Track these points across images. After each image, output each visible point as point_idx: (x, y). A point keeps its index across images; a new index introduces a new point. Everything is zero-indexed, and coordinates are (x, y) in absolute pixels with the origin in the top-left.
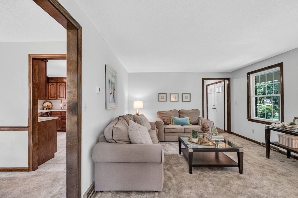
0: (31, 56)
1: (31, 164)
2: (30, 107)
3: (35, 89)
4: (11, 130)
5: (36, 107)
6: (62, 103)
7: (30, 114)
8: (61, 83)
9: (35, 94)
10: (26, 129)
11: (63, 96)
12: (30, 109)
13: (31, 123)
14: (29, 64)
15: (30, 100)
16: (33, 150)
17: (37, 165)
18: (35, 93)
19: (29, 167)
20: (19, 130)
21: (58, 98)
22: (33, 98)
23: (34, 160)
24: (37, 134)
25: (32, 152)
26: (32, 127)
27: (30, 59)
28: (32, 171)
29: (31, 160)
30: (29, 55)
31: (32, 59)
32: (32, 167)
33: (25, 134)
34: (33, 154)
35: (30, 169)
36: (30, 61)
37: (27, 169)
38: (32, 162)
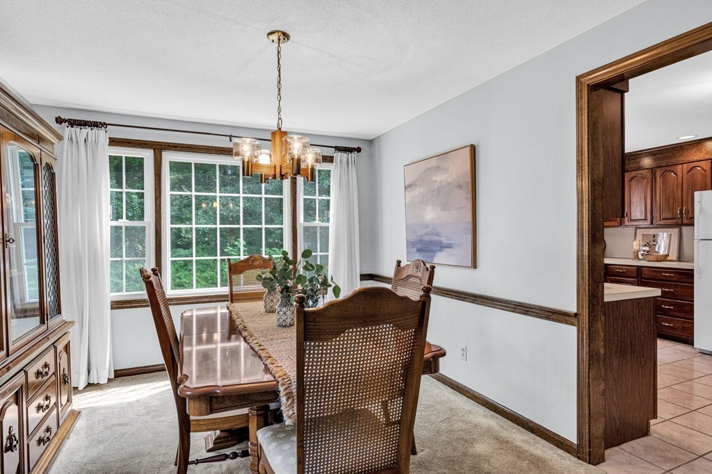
0: (582, 80)
1: (587, 439)
2: (582, 251)
3: (595, 190)
4: (530, 315)
5: (597, 250)
6: (639, 237)
7: (583, 273)
8: (634, 173)
9: (597, 207)
10: (570, 319)
11: (641, 214)
12: (582, 256)
13: (586, 304)
14: (579, 109)
16: (591, 394)
17: (603, 449)
19: (580, 445)
21: (627, 223)
22: (592, 220)
23: (594, 430)
24: (602, 343)
26: (589, 318)
27: (581, 91)
28: (589, 463)
29: (587, 427)
30: (578, 78)
31: (586, 92)
32: (590, 451)
33: (568, 335)
34: (592, 407)
35: (583, 453)
36: (582, 98)
37: (573, 449)
38: (589, 434)
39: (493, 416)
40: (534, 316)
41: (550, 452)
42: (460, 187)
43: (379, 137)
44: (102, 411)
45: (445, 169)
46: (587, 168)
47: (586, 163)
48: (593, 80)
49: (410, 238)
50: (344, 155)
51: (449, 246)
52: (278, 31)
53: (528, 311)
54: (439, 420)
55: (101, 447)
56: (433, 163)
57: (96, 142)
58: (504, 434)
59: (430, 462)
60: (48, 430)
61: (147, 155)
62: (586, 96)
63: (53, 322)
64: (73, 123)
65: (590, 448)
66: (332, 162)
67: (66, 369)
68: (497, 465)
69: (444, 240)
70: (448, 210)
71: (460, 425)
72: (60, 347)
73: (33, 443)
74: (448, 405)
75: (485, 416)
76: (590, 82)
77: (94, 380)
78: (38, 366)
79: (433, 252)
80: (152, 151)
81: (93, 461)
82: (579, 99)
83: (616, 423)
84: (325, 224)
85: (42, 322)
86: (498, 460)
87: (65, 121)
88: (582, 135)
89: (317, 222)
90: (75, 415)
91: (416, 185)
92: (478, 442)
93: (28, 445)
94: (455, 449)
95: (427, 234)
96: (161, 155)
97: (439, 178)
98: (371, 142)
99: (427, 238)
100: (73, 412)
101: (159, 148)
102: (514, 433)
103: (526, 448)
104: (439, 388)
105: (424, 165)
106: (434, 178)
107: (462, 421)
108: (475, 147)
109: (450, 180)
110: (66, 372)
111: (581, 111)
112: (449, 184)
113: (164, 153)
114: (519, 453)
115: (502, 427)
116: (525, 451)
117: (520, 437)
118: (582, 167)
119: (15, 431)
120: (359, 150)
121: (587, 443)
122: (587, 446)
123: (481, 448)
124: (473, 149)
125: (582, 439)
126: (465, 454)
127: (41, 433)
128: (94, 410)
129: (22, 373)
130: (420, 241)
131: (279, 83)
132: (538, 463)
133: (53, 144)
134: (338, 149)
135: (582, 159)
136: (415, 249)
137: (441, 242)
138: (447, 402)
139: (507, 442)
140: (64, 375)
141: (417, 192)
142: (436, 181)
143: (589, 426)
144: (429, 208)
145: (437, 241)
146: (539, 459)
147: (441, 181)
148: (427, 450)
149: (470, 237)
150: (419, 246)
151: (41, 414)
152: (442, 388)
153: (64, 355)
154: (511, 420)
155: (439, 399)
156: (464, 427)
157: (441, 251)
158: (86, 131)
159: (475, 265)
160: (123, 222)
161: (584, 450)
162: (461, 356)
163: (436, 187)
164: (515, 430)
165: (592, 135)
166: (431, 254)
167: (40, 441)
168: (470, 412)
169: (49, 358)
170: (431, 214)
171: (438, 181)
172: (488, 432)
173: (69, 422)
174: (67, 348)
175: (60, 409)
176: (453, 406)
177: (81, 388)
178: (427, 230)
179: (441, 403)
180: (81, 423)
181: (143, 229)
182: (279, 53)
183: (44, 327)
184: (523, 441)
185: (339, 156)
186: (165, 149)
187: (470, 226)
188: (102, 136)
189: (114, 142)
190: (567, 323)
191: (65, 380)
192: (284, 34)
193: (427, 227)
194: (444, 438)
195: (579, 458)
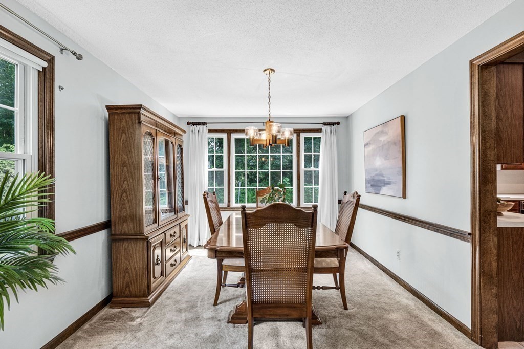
0: (474, 62)
1: (479, 327)
2: (474, 188)
3: (486, 143)
4: (439, 233)
5: (489, 187)
7: (475, 204)
10: (466, 238)
12: (475, 191)
13: (477, 227)
14: (472, 84)
15: (474, 172)
16: (483, 294)
17: (496, 340)
18: (488, 152)
19: (473, 330)
20: (452, 237)
23: (485, 321)
24: (495, 258)
25: (481, 298)
27: (473, 71)
28: (481, 346)
29: (479, 318)
30: (471, 62)
31: (477, 71)
32: (481, 337)
33: (465, 249)
34: (483, 304)
35: (475, 337)
36: (474, 75)
37: (469, 333)
38: (481, 325)
39: (414, 300)
40: (442, 233)
41: (449, 331)
42: (395, 144)
43: (351, 115)
44: (200, 258)
45: (386, 133)
46: (478, 126)
47: (477, 124)
48: (482, 62)
49: (367, 177)
50: (328, 128)
51: (389, 183)
52: (268, 69)
53: (437, 229)
54: (372, 294)
55: (196, 273)
56: (380, 129)
57: (202, 132)
58: (417, 312)
59: (354, 316)
60: (175, 261)
61: (224, 136)
62: (477, 74)
63: (180, 215)
64: (194, 124)
65: (481, 334)
66: (321, 132)
67: (185, 236)
68: (401, 328)
69: (386, 179)
70: (388, 160)
71: (386, 300)
72: (183, 225)
73: (168, 264)
74: (383, 287)
75: (408, 299)
76: (480, 63)
77: (201, 244)
78: (172, 232)
79: (380, 187)
80: (226, 134)
81: (191, 278)
82: (472, 76)
83: (517, 323)
84: (317, 169)
85: (175, 214)
86: (403, 326)
87: (191, 123)
88: (474, 103)
89: (312, 169)
90: (190, 257)
91: (370, 144)
92: (393, 312)
93: (165, 265)
94: (375, 313)
95: (377, 175)
96: (230, 135)
97: (383, 139)
98: (347, 118)
99: (376, 178)
100: (188, 256)
101: (229, 132)
102: (425, 313)
103: (430, 324)
104: (382, 276)
105: (375, 131)
106: (380, 139)
107: (389, 298)
108: (404, 117)
109: (389, 140)
110: (185, 237)
111: (474, 85)
112: (389, 142)
113: (232, 135)
114: (422, 325)
115: (418, 307)
116: (428, 326)
117: (428, 316)
118: (474, 126)
119: (160, 257)
120: (338, 124)
121: (479, 330)
122: (479, 333)
123: (394, 316)
124: (403, 118)
125: (475, 326)
126: (380, 317)
127: (172, 261)
128: (198, 257)
129: (164, 234)
130: (373, 180)
131: (269, 95)
132: (435, 335)
133: (182, 135)
134: (325, 124)
135: (474, 120)
136: (370, 185)
137: (384, 181)
138: (383, 285)
139: (417, 317)
140: (184, 239)
141: (370, 148)
142: (381, 141)
143: (481, 318)
144: (378, 159)
145: (382, 180)
146: (437, 333)
147: (384, 141)
148: (355, 309)
149: (401, 177)
150: (372, 183)
151: (173, 254)
152: (384, 276)
153: (184, 230)
154: (427, 305)
155: (378, 282)
156: (387, 302)
157: (384, 186)
158: (199, 126)
159: (404, 196)
160: (214, 169)
161: (477, 335)
162: (396, 257)
163: (381, 145)
164: (427, 312)
165: (482, 102)
166: (379, 188)
167: (172, 265)
168: (397, 294)
169: (177, 229)
170: (379, 163)
171: (383, 140)
172: (406, 308)
173: (186, 260)
174: (186, 226)
175: (182, 253)
176: (387, 288)
177: (195, 246)
178: (377, 173)
179: (379, 285)
180: (191, 261)
181: (223, 172)
182: (269, 80)
183: (176, 216)
184: (430, 320)
185: (324, 128)
186: (232, 133)
187: (401, 170)
188: (205, 129)
189: (210, 131)
190: (464, 240)
191: (185, 241)
192: (272, 70)
193: (376, 170)
194: (370, 305)
195: (473, 340)
